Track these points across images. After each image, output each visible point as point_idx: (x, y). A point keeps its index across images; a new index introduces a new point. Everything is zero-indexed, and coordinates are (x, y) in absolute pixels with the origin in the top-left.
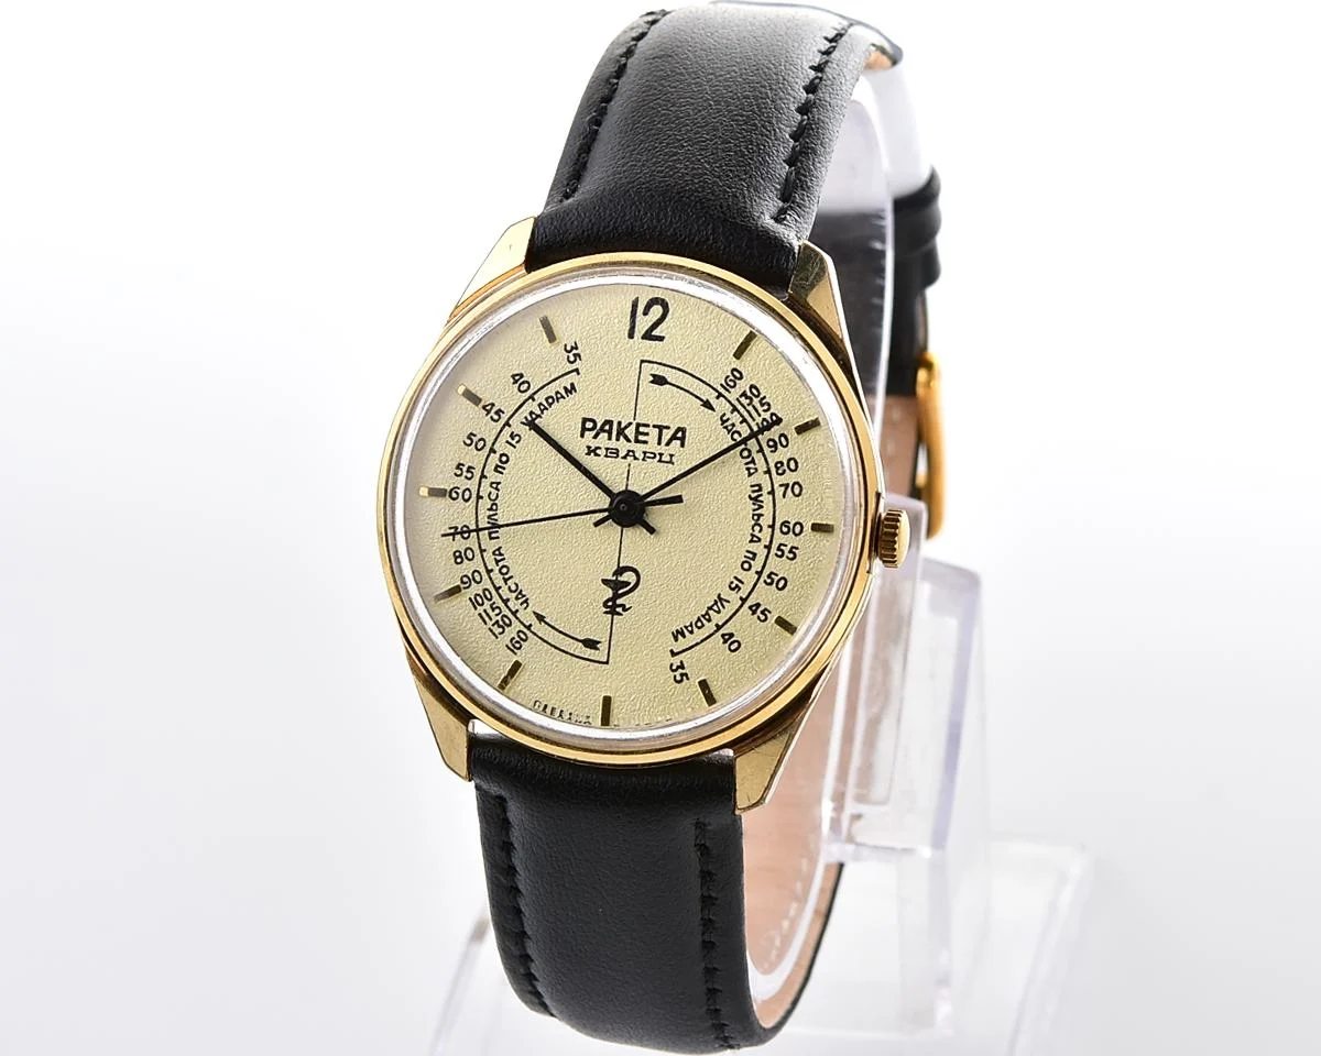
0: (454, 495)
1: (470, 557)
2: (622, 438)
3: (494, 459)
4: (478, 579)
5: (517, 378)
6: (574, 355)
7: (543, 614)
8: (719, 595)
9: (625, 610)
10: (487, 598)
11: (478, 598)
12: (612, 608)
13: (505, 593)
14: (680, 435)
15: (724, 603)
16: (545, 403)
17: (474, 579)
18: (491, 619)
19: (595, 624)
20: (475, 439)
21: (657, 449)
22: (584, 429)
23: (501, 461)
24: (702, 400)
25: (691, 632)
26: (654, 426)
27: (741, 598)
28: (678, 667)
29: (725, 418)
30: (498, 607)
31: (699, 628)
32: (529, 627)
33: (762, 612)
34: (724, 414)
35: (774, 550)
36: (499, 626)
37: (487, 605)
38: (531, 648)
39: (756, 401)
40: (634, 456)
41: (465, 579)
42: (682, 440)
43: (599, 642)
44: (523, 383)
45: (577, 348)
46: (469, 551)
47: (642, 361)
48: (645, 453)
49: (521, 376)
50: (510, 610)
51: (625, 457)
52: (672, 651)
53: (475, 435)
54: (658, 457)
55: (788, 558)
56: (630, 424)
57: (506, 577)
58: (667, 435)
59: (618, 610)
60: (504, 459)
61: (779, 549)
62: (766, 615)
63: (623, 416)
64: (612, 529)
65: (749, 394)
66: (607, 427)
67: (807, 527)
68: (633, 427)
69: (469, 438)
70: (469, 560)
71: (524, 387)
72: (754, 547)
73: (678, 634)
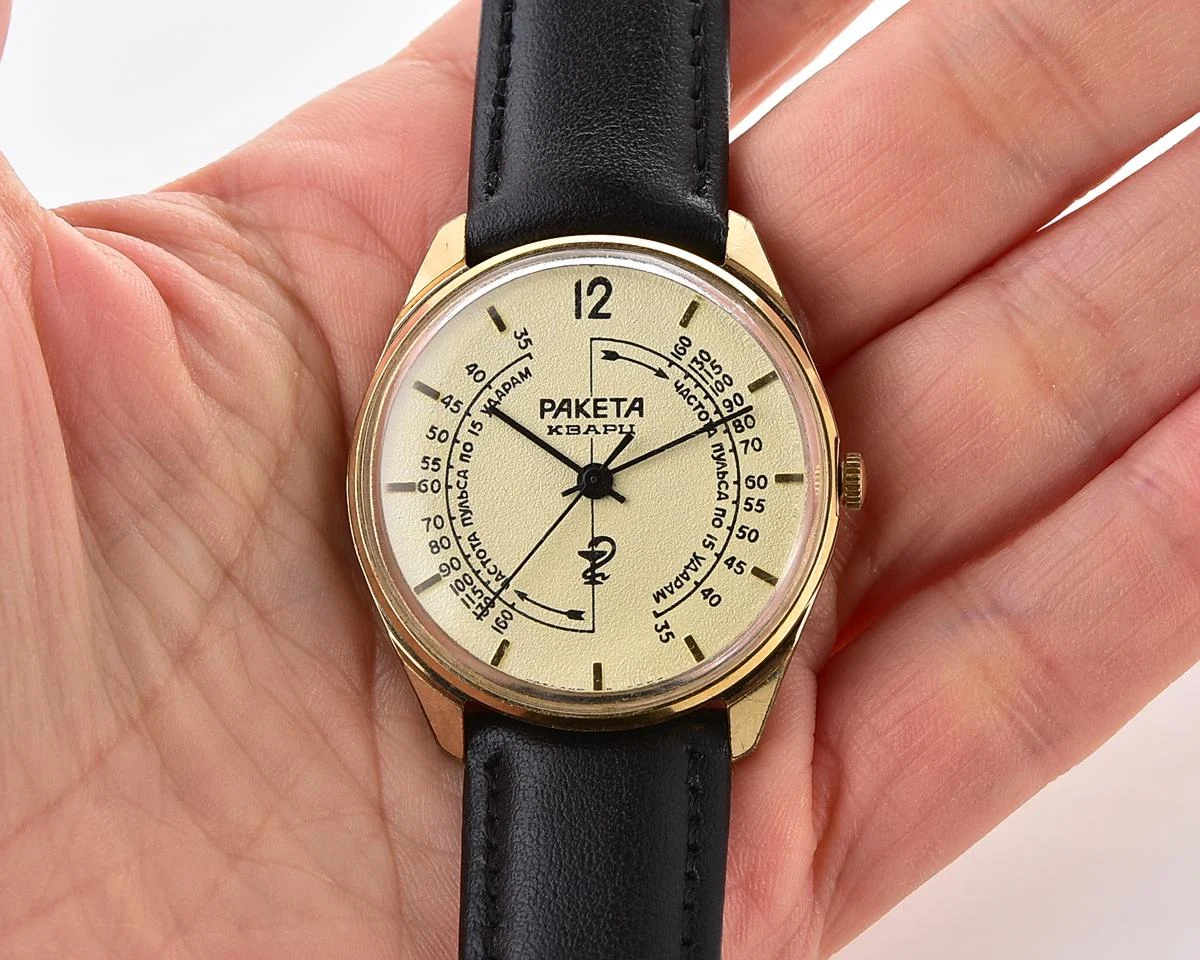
3: (458, 449)
4: (456, 565)
5: (471, 369)
6: (525, 340)
7: (525, 592)
8: (694, 554)
9: (604, 578)
12: (592, 578)
14: (638, 406)
15: (700, 561)
16: (502, 390)
19: (578, 595)
20: (438, 432)
24: (655, 370)
25: (672, 592)
26: (612, 400)
28: (663, 627)
29: (679, 385)
31: (679, 587)
35: (742, 504)
39: (707, 366)
40: (595, 430)
42: (640, 410)
43: (583, 612)
44: (478, 372)
45: (526, 334)
47: (592, 339)
48: (605, 426)
49: (476, 366)
52: (654, 612)
54: (619, 429)
55: (756, 510)
56: (588, 400)
57: (484, 560)
58: (625, 406)
59: (597, 579)
60: (468, 447)
62: (742, 568)
63: (578, 392)
65: (699, 359)
67: (771, 480)
68: (591, 403)
69: (431, 431)
72: (722, 504)
73: (659, 596)
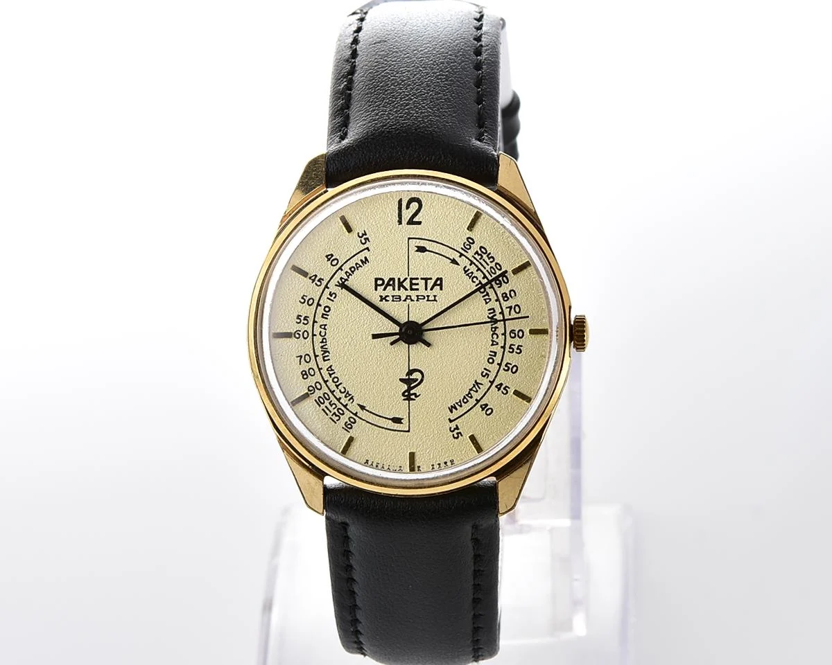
3: (320, 310)
4: (319, 387)
5: (329, 257)
6: (365, 239)
7: (365, 405)
8: (476, 381)
9: (416, 396)
12: (408, 396)
14: (439, 283)
15: (480, 386)
16: (349, 271)
19: (399, 407)
20: (307, 299)
24: (450, 259)
25: (461, 406)
26: (422, 279)
27: (490, 381)
28: (455, 429)
29: (466, 269)
31: (465, 403)
33: (504, 389)
35: (507, 349)
39: (485, 256)
40: (411, 299)
42: (441, 285)
43: (402, 419)
44: (334, 260)
45: (366, 234)
47: (409, 239)
48: (417, 296)
49: (332, 255)
54: (426, 298)
55: (516, 352)
56: (406, 279)
57: (337, 384)
58: (430, 283)
59: (412, 397)
60: (327, 309)
62: (507, 390)
63: (400, 274)
65: (480, 252)
66: (391, 283)
67: (527, 332)
68: (408, 281)
69: (303, 298)
72: (494, 348)
73: (452, 408)
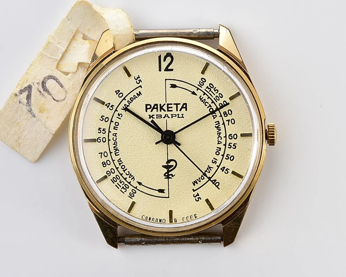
0: (99, 141)
1: (109, 164)
2: (162, 110)
10: (118, 179)
11: (114, 179)
13: (125, 176)
17: (112, 172)
18: (120, 186)
21: (177, 113)
22: (147, 109)
23: (116, 125)
30: (122, 182)
32: (136, 188)
34: (201, 96)
36: (124, 189)
37: (118, 181)
38: (138, 195)
41: (108, 173)
46: (108, 161)
50: (128, 182)
51: (164, 118)
53: (104, 116)
61: (229, 145)
64: (163, 146)
70: (109, 165)
71: (121, 95)
